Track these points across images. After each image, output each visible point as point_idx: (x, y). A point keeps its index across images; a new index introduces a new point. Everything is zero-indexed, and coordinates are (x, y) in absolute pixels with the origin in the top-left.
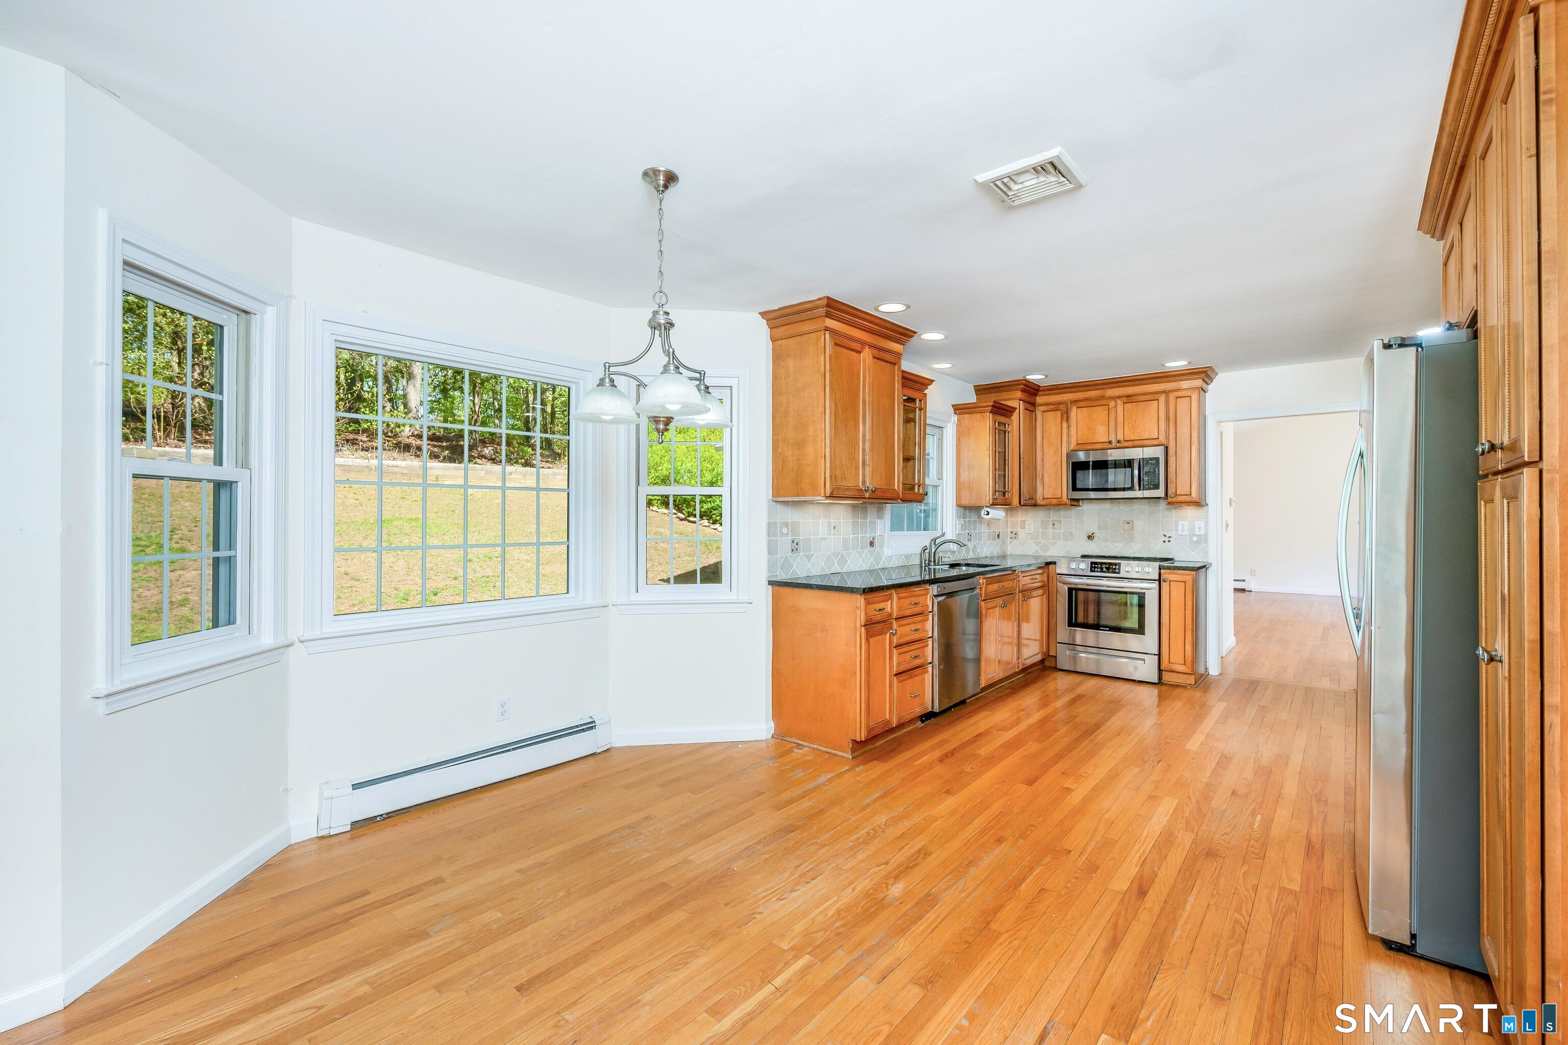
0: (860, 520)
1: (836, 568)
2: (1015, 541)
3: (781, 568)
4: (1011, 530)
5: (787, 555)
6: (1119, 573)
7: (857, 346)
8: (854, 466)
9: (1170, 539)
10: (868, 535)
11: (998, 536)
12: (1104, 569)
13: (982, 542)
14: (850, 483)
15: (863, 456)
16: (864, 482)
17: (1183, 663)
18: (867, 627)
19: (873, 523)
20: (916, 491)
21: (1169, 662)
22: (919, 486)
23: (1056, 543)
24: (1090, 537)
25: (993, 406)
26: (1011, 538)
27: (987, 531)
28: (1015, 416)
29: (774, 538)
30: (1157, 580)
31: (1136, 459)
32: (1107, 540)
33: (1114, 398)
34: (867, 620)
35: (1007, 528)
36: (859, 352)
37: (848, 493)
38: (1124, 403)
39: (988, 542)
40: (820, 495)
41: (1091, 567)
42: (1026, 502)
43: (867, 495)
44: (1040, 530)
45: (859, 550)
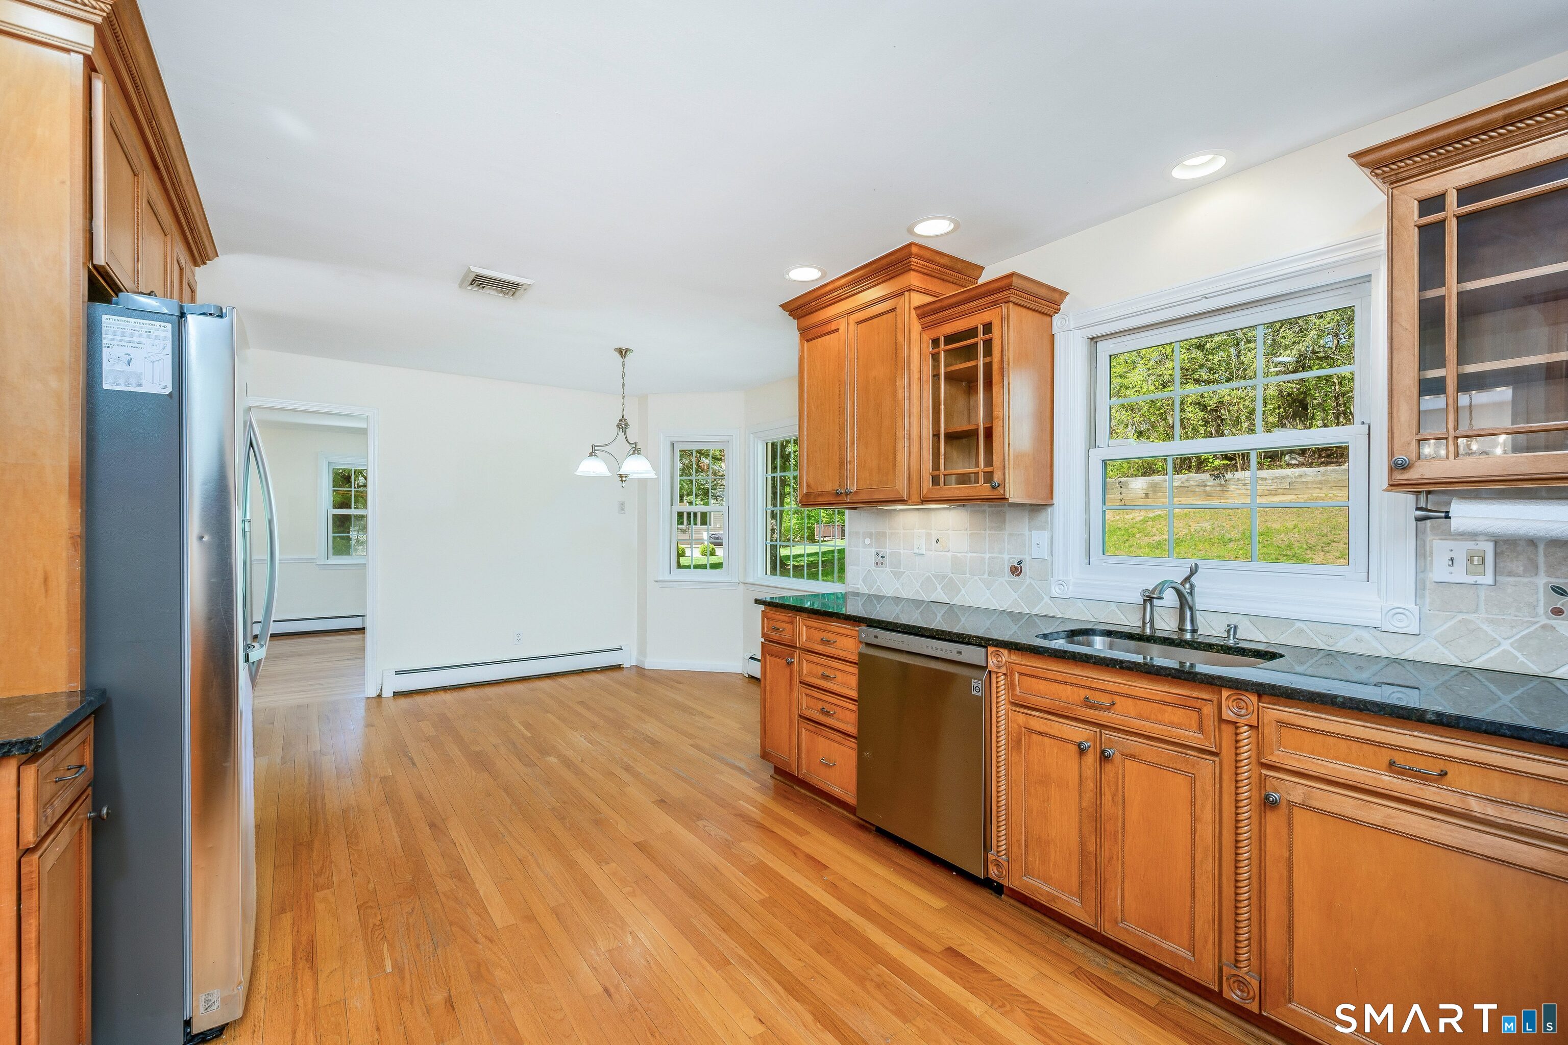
0: (987, 532)
3: (863, 581)
7: (833, 325)
10: (1007, 556)
19: (1018, 537)
29: (856, 549)
45: (986, 576)
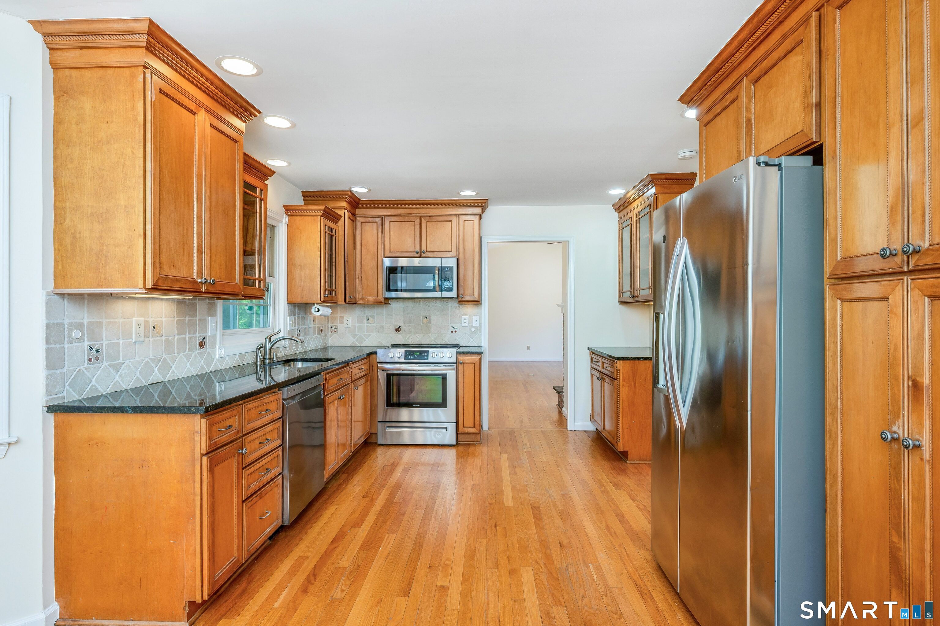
0: (187, 319)
1: (157, 377)
2: (335, 335)
3: (71, 385)
4: (332, 325)
5: (82, 368)
6: (427, 359)
7: (192, 106)
8: (186, 252)
9: (456, 330)
10: (198, 335)
11: (321, 330)
12: (416, 357)
13: (308, 337)
14: (182, 273)
15: (198, 241)
16: (200, 273)
17: (473, 426)
18: (210, 455)
19: (203, 322)
20: (257, 286)
21: (464, 427)
22: (259, 282)
23: (370, 335)
24: (398, 330)
25: (324, 210)
26: (332, 332)
27: (313, 326)
28: (341, 222)
29: (58, 346)
30: (455, 363)
31: (437, 267)
32: (410, 332)
33: (421, 216)
34: (210, 446)
35: (328, 323)
36: (194, 113)
37: (178, 286)
38: (427, 221)
39: (314, 336)
40: (136, 286)
41: (406, 356)
42: (350, 300)
43: (204, 289)
44: (357, 325)
45: (187, 352)
